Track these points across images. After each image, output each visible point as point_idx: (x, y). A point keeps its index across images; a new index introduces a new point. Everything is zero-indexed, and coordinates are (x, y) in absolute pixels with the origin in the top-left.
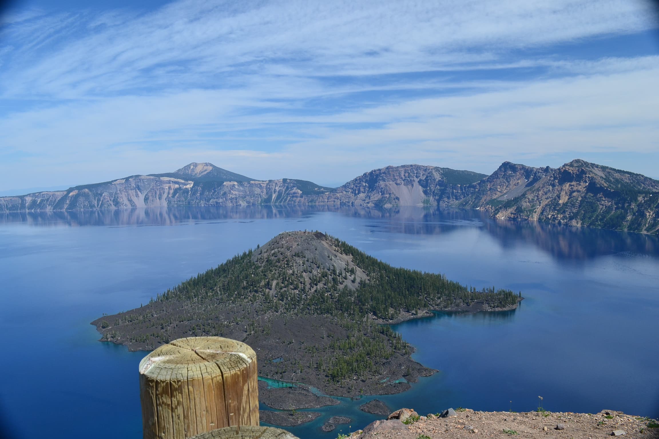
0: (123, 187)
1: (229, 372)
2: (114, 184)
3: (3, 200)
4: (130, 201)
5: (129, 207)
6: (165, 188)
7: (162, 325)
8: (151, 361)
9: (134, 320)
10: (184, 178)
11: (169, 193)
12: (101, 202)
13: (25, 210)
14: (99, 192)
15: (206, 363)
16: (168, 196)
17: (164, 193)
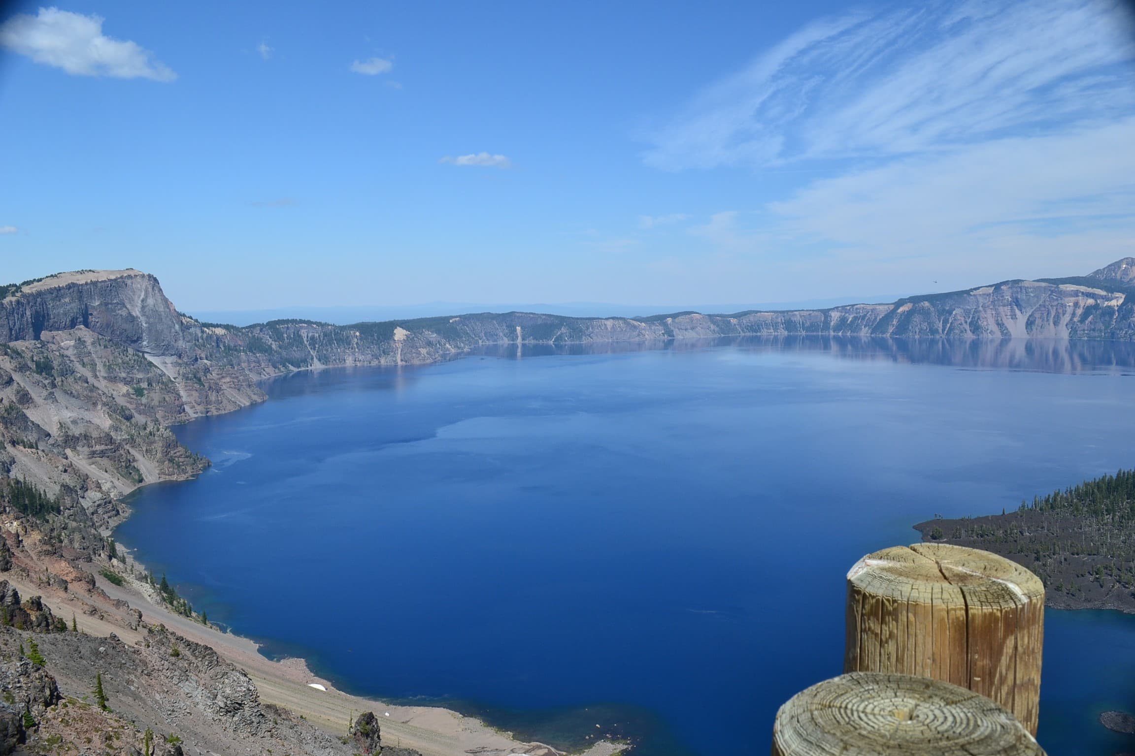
0: (989, 301)
1: (980, 607)
2: (974, 295)
3: (798, 316)
4: (1000, 325)
5: (998, 335)
6: (1068, 304)
7: (1037, 552)
8: (866, 563)
9: (987, 535)
10: (1106, 287)
11: (1074, 314)
12: (948, 325)
13: (829, 332)
14: (947, 308)
15: (946, 584)
16: (1071, 320)
17: (1064, 314)
